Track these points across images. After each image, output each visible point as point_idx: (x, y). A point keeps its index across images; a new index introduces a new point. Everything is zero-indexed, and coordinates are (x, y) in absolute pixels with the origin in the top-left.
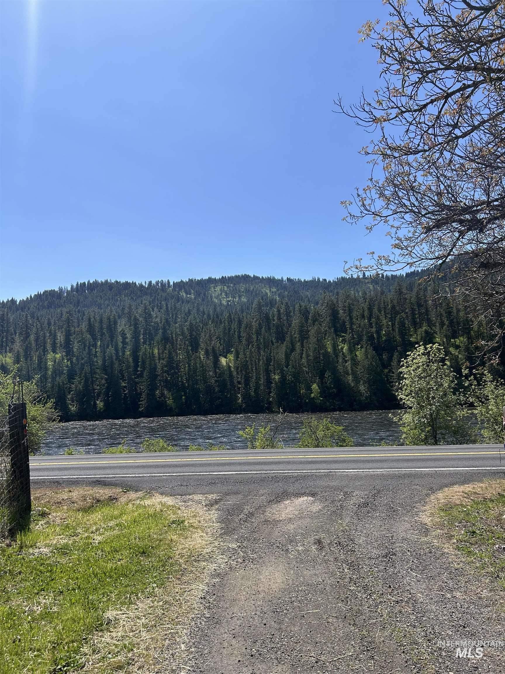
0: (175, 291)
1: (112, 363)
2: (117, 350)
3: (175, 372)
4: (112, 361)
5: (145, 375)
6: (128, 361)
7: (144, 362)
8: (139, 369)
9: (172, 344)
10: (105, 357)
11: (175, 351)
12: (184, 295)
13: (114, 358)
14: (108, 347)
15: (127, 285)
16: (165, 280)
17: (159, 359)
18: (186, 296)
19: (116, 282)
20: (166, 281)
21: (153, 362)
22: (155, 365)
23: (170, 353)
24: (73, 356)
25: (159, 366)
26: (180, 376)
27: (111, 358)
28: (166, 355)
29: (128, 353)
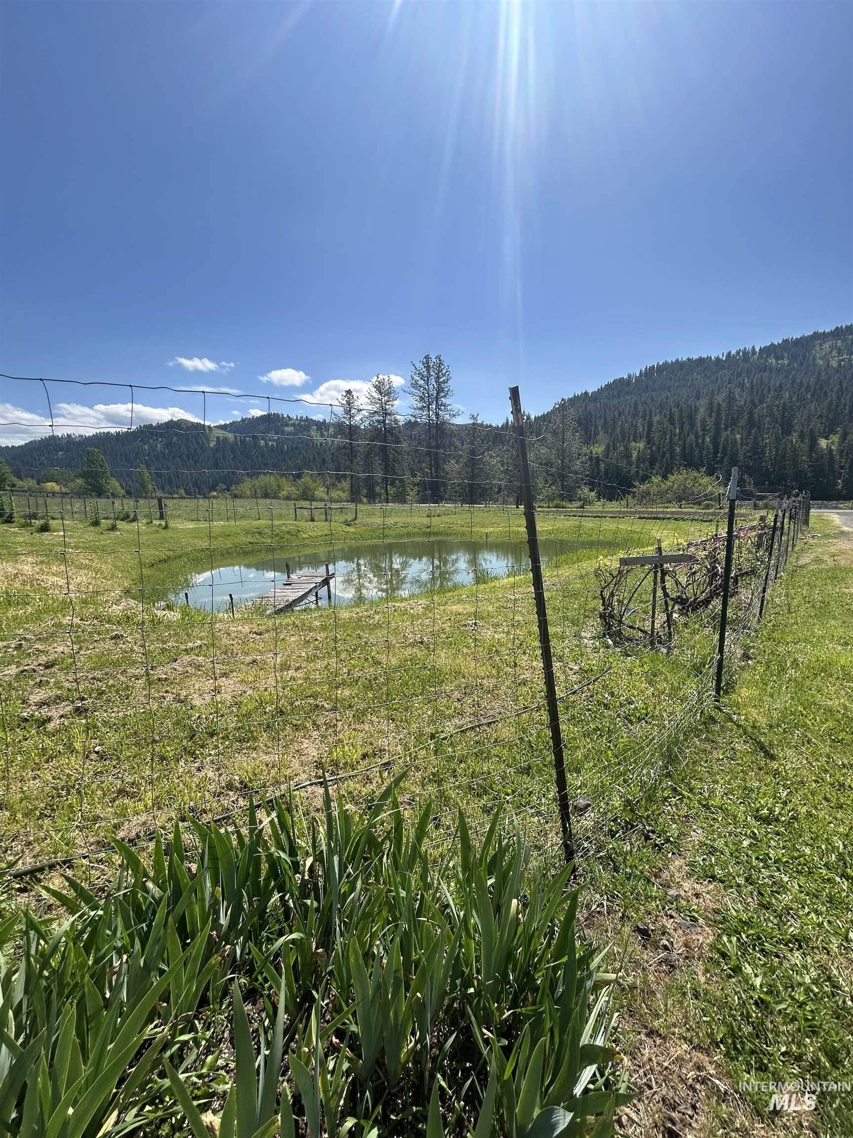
0: (762, 357)
1: (692, 450)
2: (697, 437)
3: (759, 458)
4: (692, 449)
5: (725, 460)
6: (708, 449)
7: (725, 448)
8: (719, 455)
9: (759, 428)
10: (685, 445)
11: (762, 436)
12: (774, 361)
13: (694, 444)
14: (688, 435)
15: (701, 361)
16: (749, 347)
17: (742, 444)
18: (777, 363)
19: (689, 359)
20: (751, 348)
21: (735, 448)
22: (737, 451)
23: (755, 438)
24: (654, 444)
25: (741, 453)
26: (765, 461)
27: (691, 445)
28: (751, 440)
29: (708, 439)
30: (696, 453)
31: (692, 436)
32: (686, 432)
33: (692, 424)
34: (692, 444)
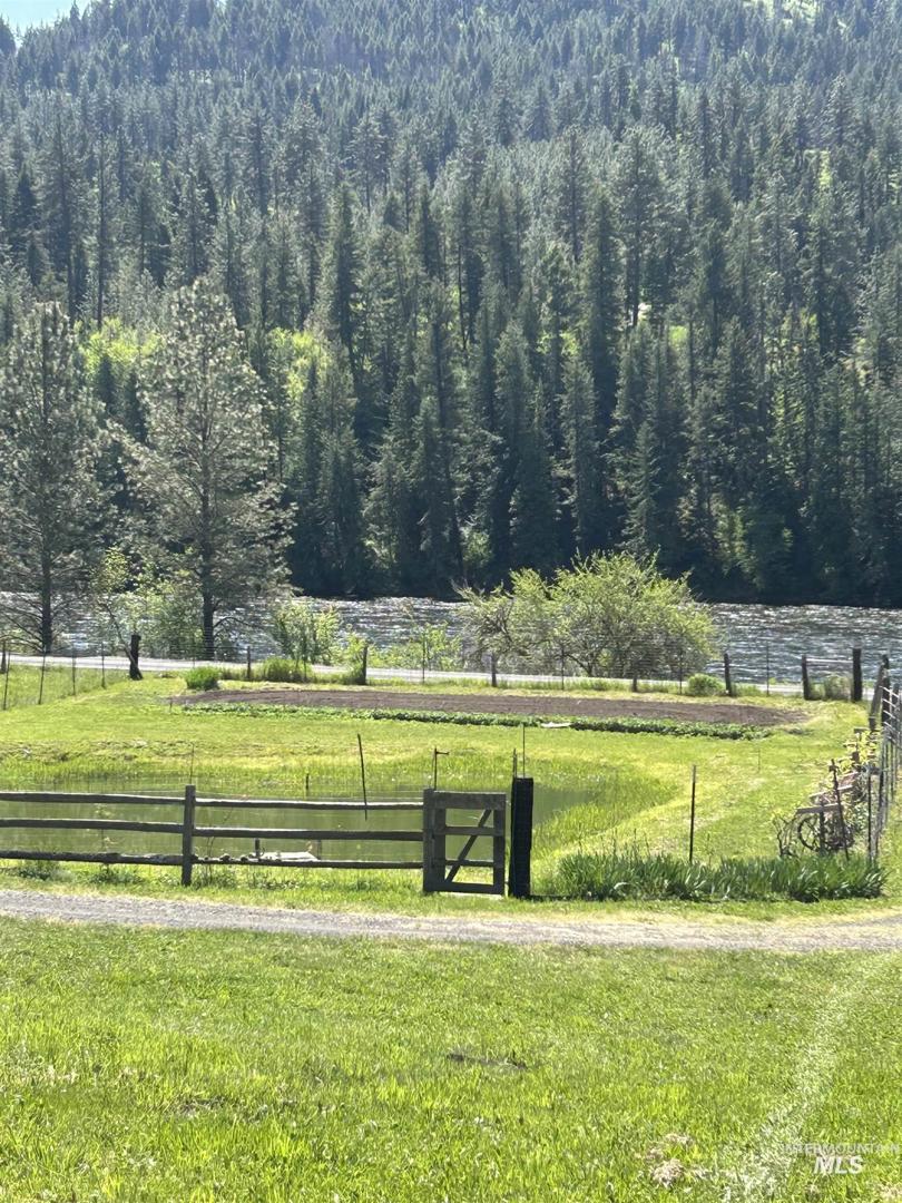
2: (531, 333)
3: (754, 434)
4: (518, 382)
5: (641, 437)
6: (579, 387)
7: (636, 388)
8: (617, 415)
10: (489, 361)
11: (757, 347)
13: (525, 365)
14: (499, 321)
21: (670, 392)
22: (680, 401)
23: (738, 357)
25: (694, 409)
26: (773, 448)
27: (514, 366)
28: (722, 366)
29: (572, 347)
30: (536, 398)
31: (515, 329)
32: (492, 308)
33: (511, 277)
34: (517, 360)
